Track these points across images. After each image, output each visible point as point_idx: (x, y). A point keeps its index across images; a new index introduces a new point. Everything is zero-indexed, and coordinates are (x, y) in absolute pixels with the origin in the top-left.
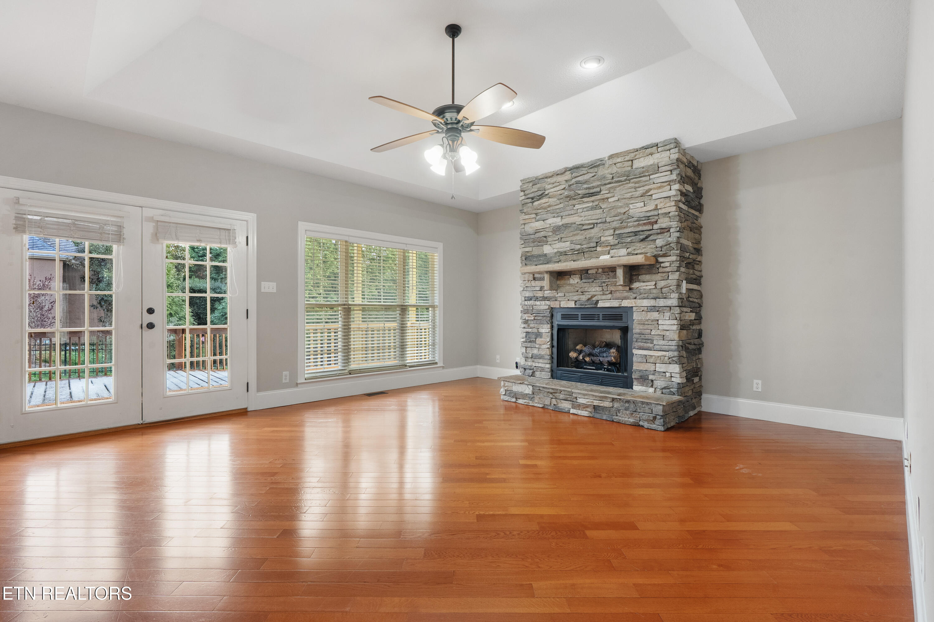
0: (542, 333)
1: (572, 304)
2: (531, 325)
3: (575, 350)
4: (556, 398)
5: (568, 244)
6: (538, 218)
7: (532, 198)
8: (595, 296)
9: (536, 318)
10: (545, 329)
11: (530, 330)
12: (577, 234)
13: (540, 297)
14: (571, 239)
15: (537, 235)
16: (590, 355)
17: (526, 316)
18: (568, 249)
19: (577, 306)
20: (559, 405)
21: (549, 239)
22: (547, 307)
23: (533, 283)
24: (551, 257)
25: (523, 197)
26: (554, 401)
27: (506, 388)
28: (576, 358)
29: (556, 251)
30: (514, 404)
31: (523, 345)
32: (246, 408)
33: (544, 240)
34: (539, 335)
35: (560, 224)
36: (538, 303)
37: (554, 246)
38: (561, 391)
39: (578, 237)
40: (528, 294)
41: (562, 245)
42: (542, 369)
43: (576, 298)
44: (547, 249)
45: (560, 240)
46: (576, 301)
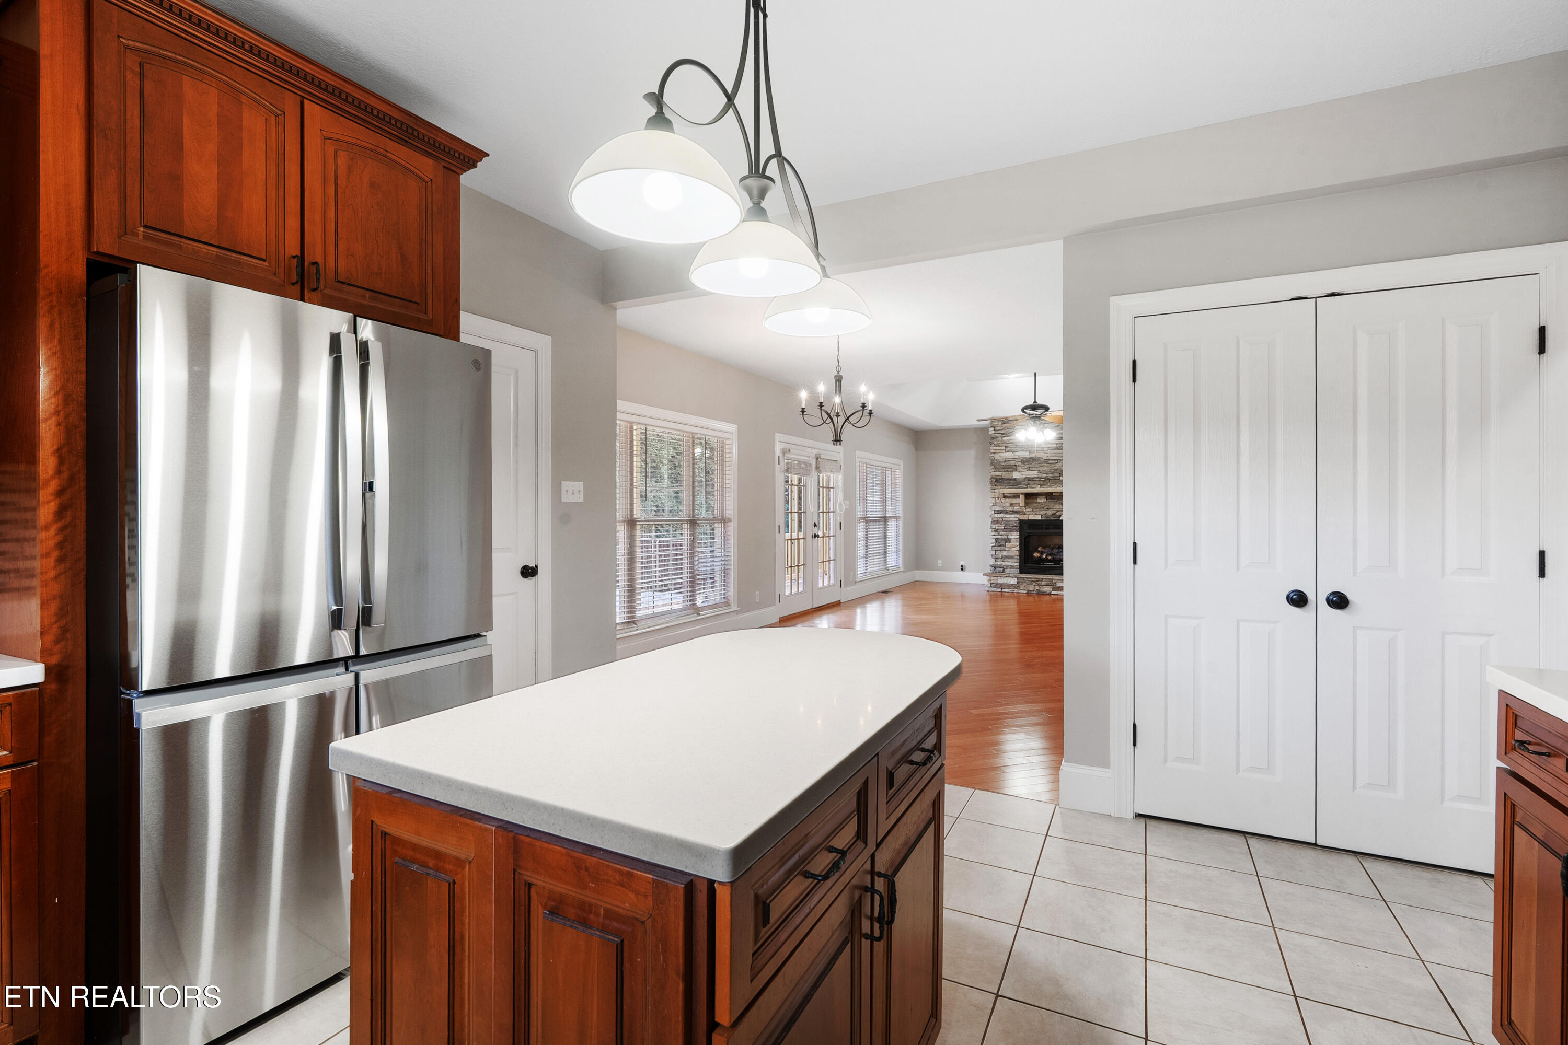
0: (1011, 539)
1: (1039, 518)
2: (1001, 533)
3: (1038, 552)
4: (1039, 585)
5: (1036, 472)
6: (1007, 449)
7: (1002, 434)
8: (1058, 511)
9: (1006, 527)
10: (1015, 536)
11: (1000, 537)
12: (1043, 466)
13: (1010, 511)
14: (1038, 469)
15: (1007, 463)
16: (1050, 555)
17: (996, 526)
18: (1036, 476)
19: (1043, 519)
20: (1041, 590)
21: (1019, 468)
22: (1017, 519)
23: (1003, 500)
24: (1021, 481)
25: (993, 432)
26: (1037, 587)
27: (992, 582)
28: (1040, 557)
29: (1024, 477)
30: (1000, 593)
31: (993, 549)
32: (840, 601)
33: (1014, 468)
34: (1008, 540)
35: (1029, 457)
36: (1008, 516)
37: (1023, 473)
38: (1043, 579)
39: (1045, 468)
40: (997, 509)
41: (1031, 473)
42: (1012, 567)
43: (1042, 513)
44: (1016, 475)
45: (1029, 469)
46: (1042, 515)
